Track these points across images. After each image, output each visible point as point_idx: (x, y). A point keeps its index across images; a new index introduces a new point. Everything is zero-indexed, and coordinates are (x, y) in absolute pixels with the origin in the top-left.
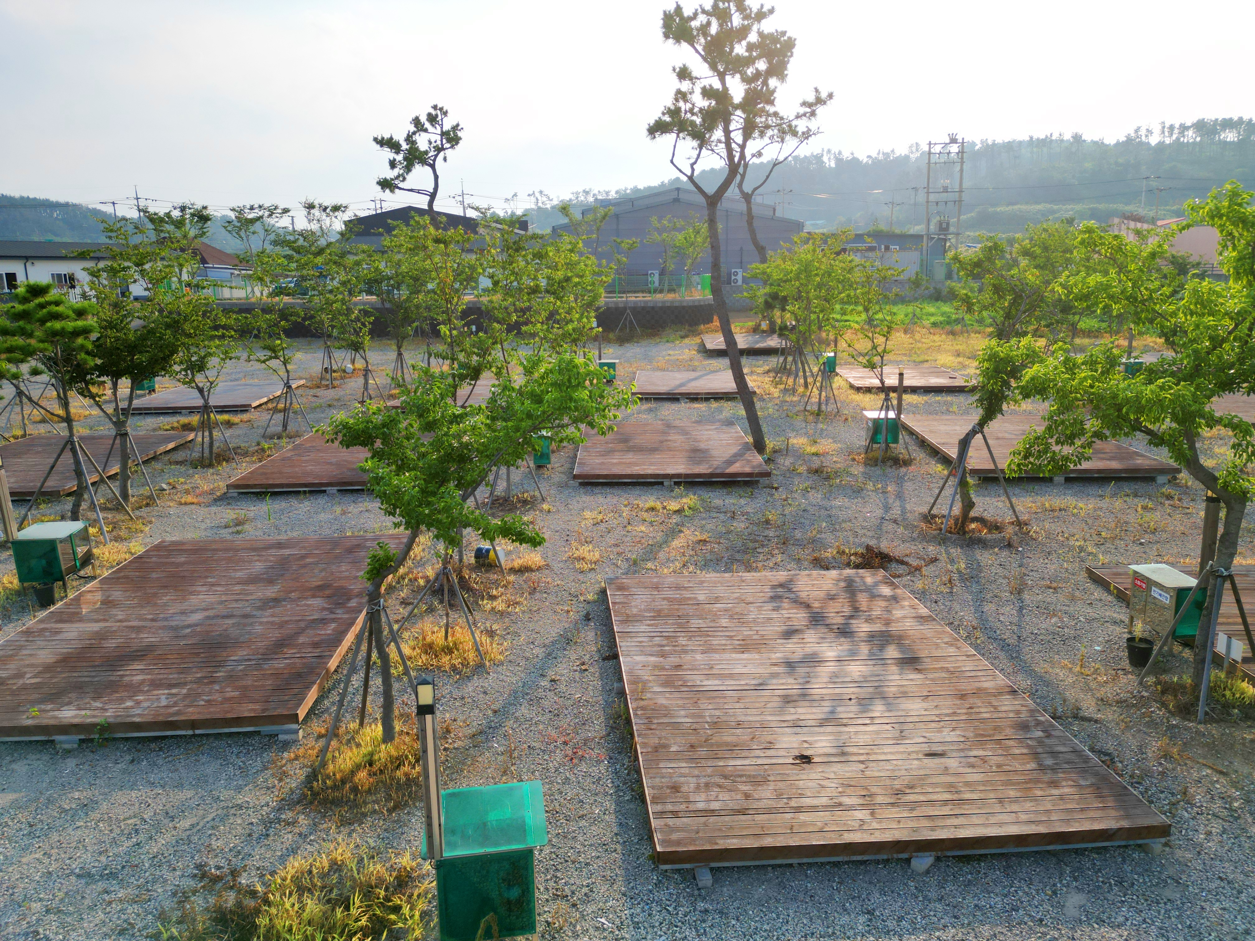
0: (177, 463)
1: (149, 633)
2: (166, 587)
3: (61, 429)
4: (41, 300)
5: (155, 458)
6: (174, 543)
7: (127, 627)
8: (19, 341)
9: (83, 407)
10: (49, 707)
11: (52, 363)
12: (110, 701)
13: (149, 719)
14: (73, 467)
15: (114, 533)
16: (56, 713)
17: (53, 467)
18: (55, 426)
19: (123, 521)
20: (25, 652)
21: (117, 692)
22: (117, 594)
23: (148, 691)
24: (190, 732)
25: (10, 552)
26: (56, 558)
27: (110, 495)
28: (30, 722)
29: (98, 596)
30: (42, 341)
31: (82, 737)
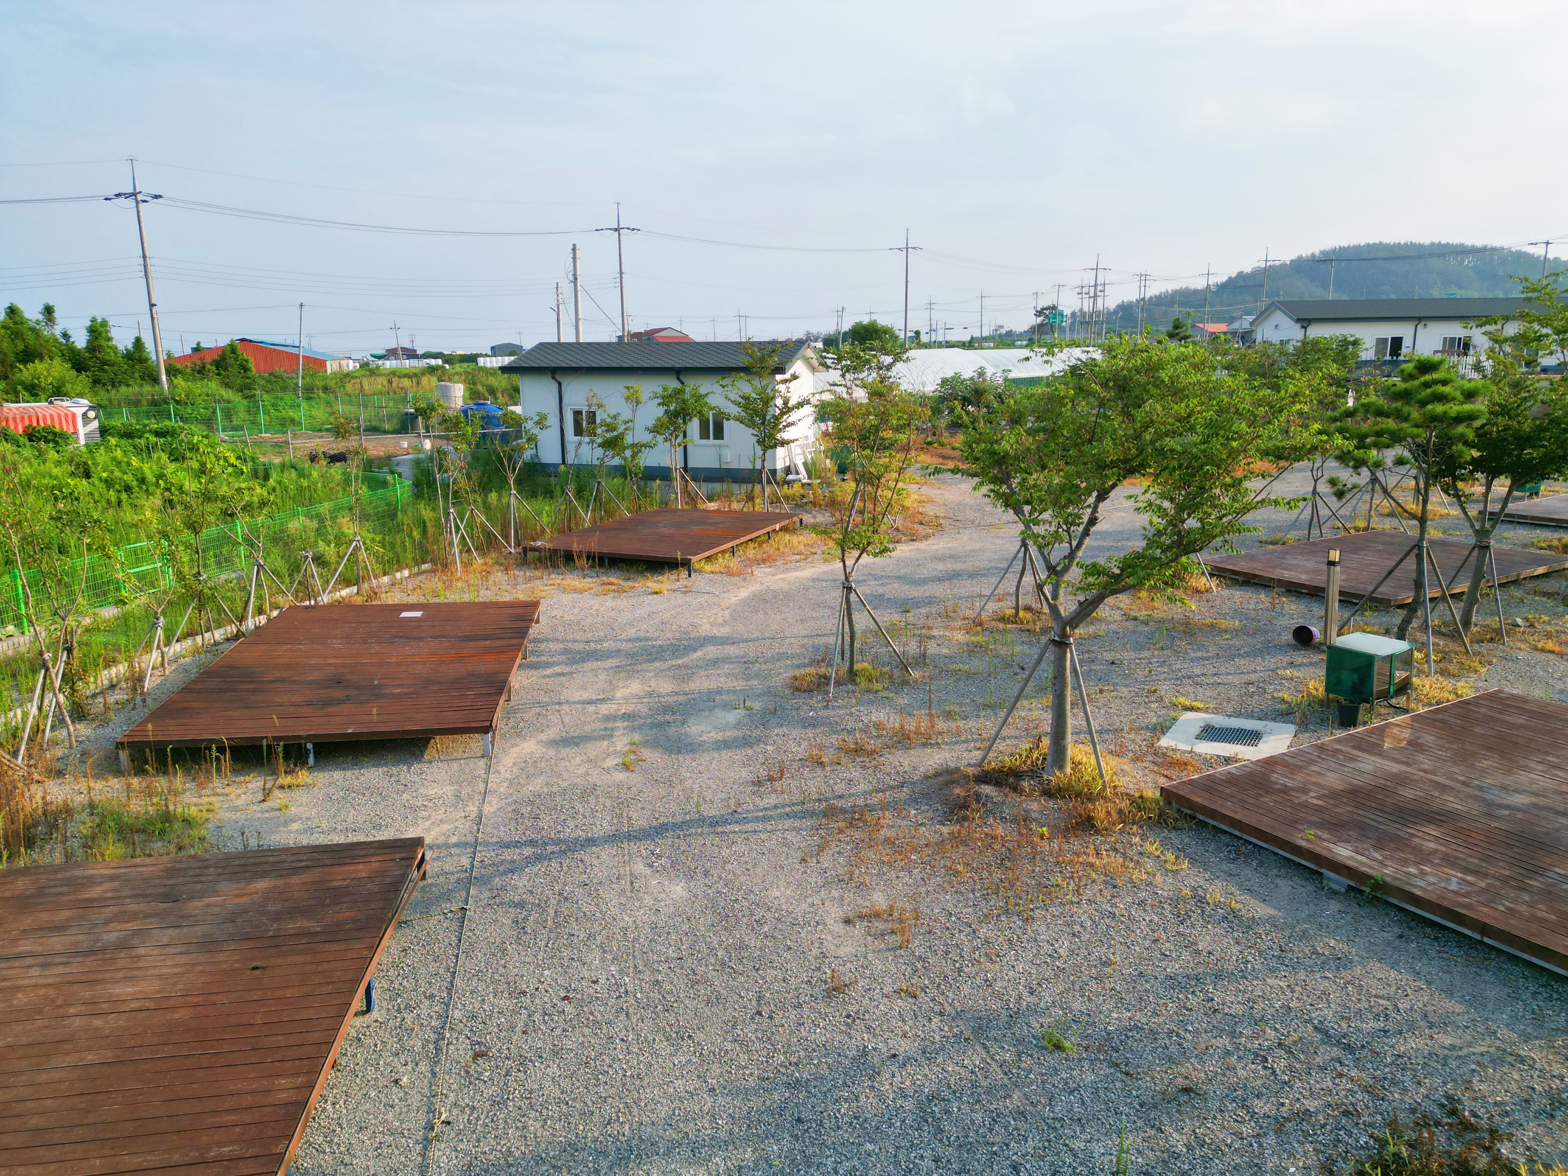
0: (1544, 594)
1: (1456, 797)
2: (1490, 749)
3: (1411, 528)
4: (1428, 377)
5: (1515, 582)
6: (1513, 697)
7: (1431, 781)
8: (1390, 424)
9: (1442, 504)
10: (1326, 836)
11: (1421, 451)
12: (1392, 858)
13: (1432, 898)
14: (1414, 575)
15: (1441, 665)
16: (1331, 846)
17: (1390, 572)
18: (1404, 522)
19: (1456, 653)
20: (1314, 768)
21: (1402, 851)
22: (1428, 739)
23: (1438, 865)
24: (1478, 937)
25: (1324, 657)
26: (1370, 677)
27: (1449, 618)
28: (1303, 844)
29: (1406, 734)
30: (1417, 426)
31: (1353, 884)
